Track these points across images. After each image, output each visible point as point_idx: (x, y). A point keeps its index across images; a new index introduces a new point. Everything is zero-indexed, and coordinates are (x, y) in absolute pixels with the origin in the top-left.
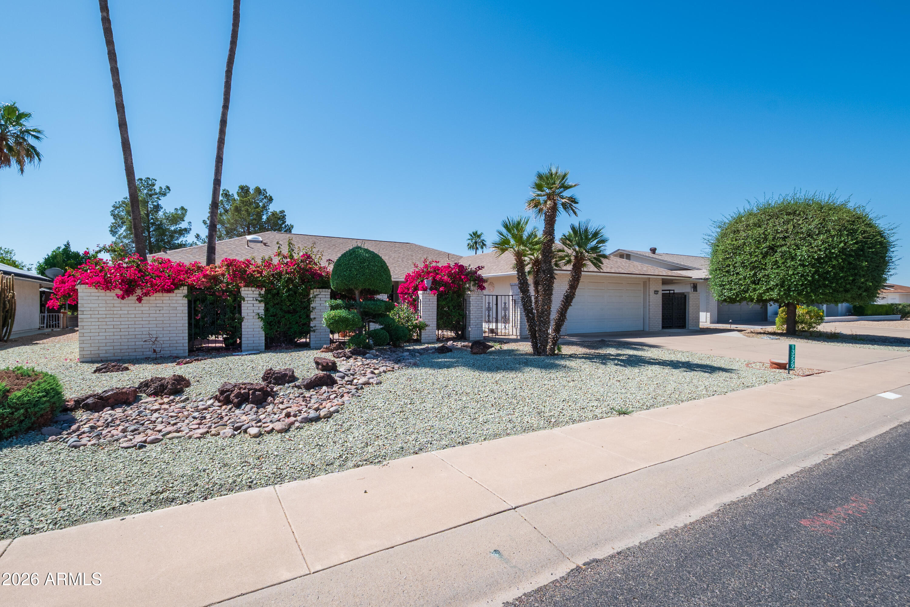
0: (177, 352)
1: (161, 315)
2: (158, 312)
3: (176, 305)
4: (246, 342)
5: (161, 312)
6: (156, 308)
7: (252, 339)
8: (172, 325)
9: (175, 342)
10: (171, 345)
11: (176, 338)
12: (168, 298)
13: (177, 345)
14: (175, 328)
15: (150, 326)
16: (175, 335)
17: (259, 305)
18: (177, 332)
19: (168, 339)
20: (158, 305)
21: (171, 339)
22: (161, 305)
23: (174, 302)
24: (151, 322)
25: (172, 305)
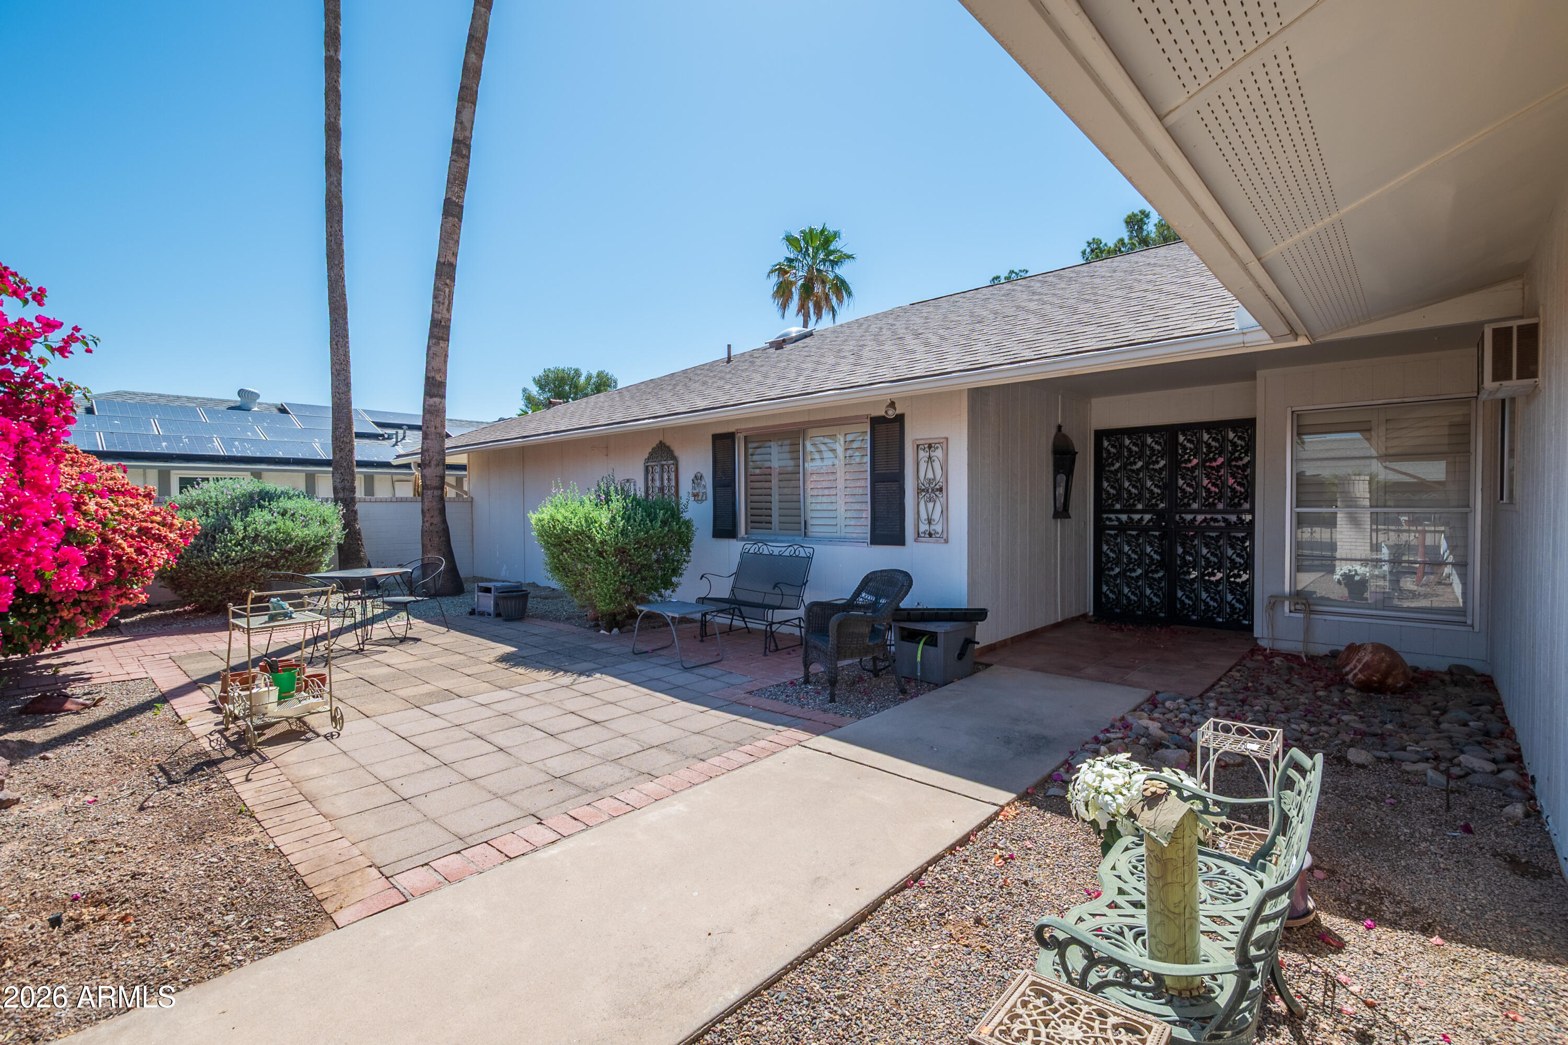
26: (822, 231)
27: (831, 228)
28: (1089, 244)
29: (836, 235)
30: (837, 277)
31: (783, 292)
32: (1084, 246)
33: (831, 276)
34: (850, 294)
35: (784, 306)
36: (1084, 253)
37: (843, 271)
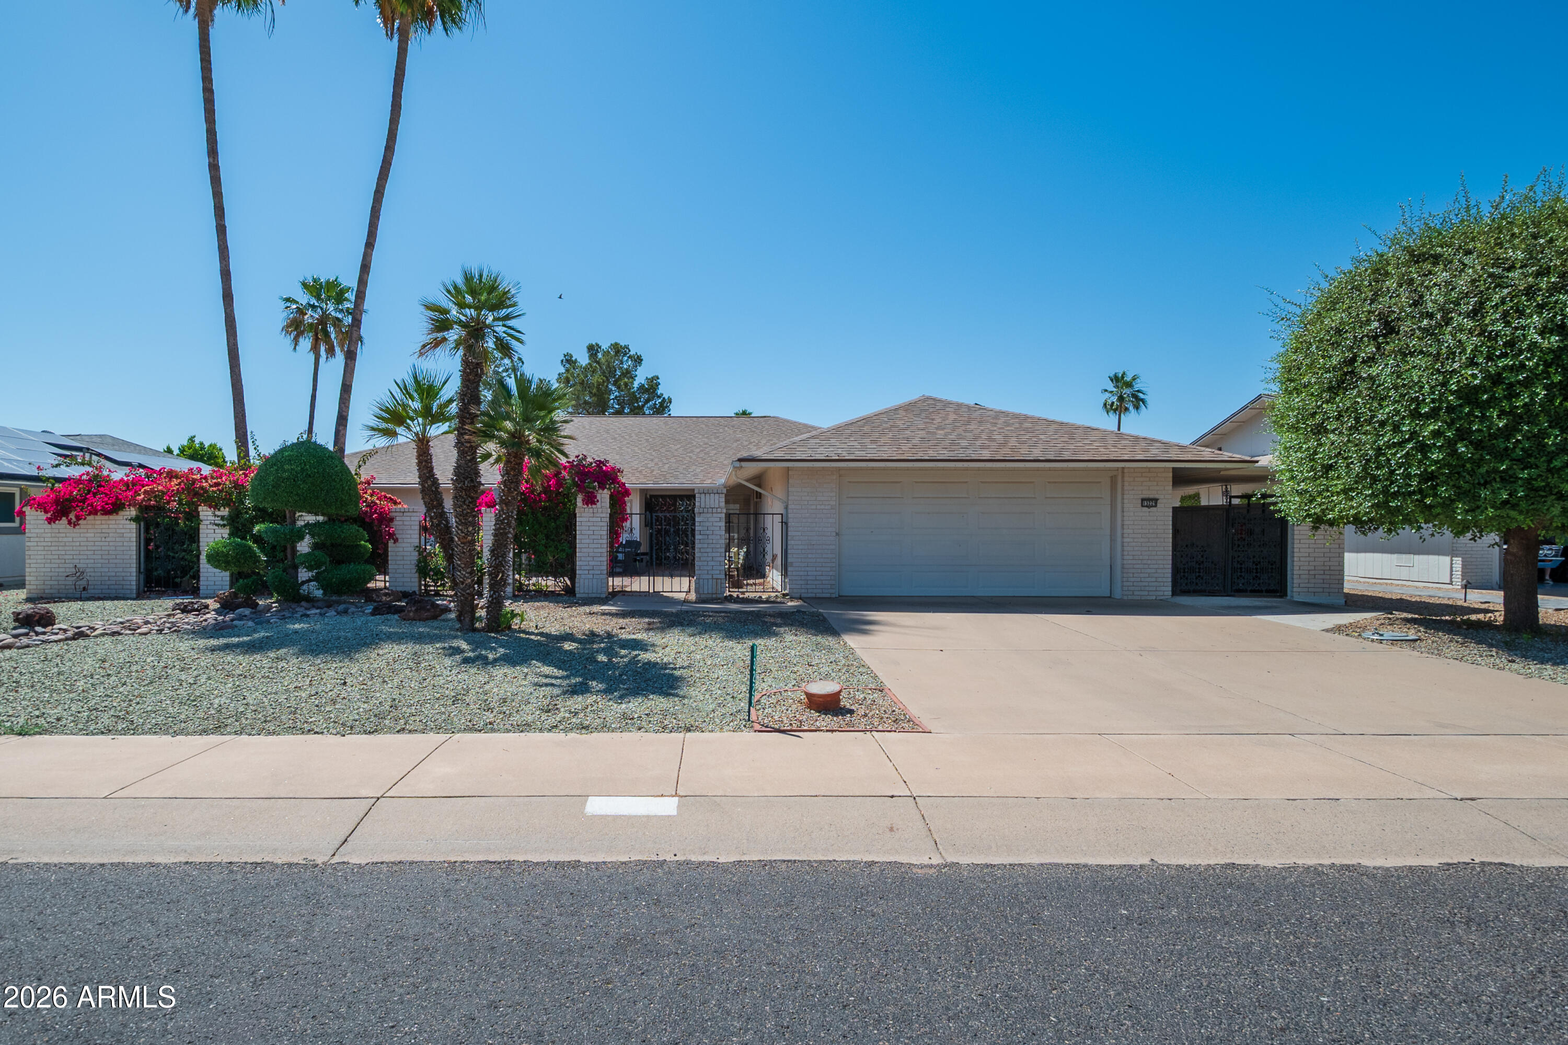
0: (123, 591)
1: (107, 544)
2: (103, 539)
3: (123, 531)
4: (205, 583)
5: (108, 539)
6: (102, 535)
7: (213, 579)
8: (118, 557)
9: (121, 578)
10: (118, 583)
11: (123, 574)
12: (113, 522)
13: (124, 583)
14: (121, 561)
15: (95, 557)
16: (121, 570)
17: (222, 531)
18: (124, 565)
19: (113, 574)
20: (103, 531)
21: (118, 574)
22: (107, 531)
23: (121, 526)
24: (96, 552)
25: (118, 531)
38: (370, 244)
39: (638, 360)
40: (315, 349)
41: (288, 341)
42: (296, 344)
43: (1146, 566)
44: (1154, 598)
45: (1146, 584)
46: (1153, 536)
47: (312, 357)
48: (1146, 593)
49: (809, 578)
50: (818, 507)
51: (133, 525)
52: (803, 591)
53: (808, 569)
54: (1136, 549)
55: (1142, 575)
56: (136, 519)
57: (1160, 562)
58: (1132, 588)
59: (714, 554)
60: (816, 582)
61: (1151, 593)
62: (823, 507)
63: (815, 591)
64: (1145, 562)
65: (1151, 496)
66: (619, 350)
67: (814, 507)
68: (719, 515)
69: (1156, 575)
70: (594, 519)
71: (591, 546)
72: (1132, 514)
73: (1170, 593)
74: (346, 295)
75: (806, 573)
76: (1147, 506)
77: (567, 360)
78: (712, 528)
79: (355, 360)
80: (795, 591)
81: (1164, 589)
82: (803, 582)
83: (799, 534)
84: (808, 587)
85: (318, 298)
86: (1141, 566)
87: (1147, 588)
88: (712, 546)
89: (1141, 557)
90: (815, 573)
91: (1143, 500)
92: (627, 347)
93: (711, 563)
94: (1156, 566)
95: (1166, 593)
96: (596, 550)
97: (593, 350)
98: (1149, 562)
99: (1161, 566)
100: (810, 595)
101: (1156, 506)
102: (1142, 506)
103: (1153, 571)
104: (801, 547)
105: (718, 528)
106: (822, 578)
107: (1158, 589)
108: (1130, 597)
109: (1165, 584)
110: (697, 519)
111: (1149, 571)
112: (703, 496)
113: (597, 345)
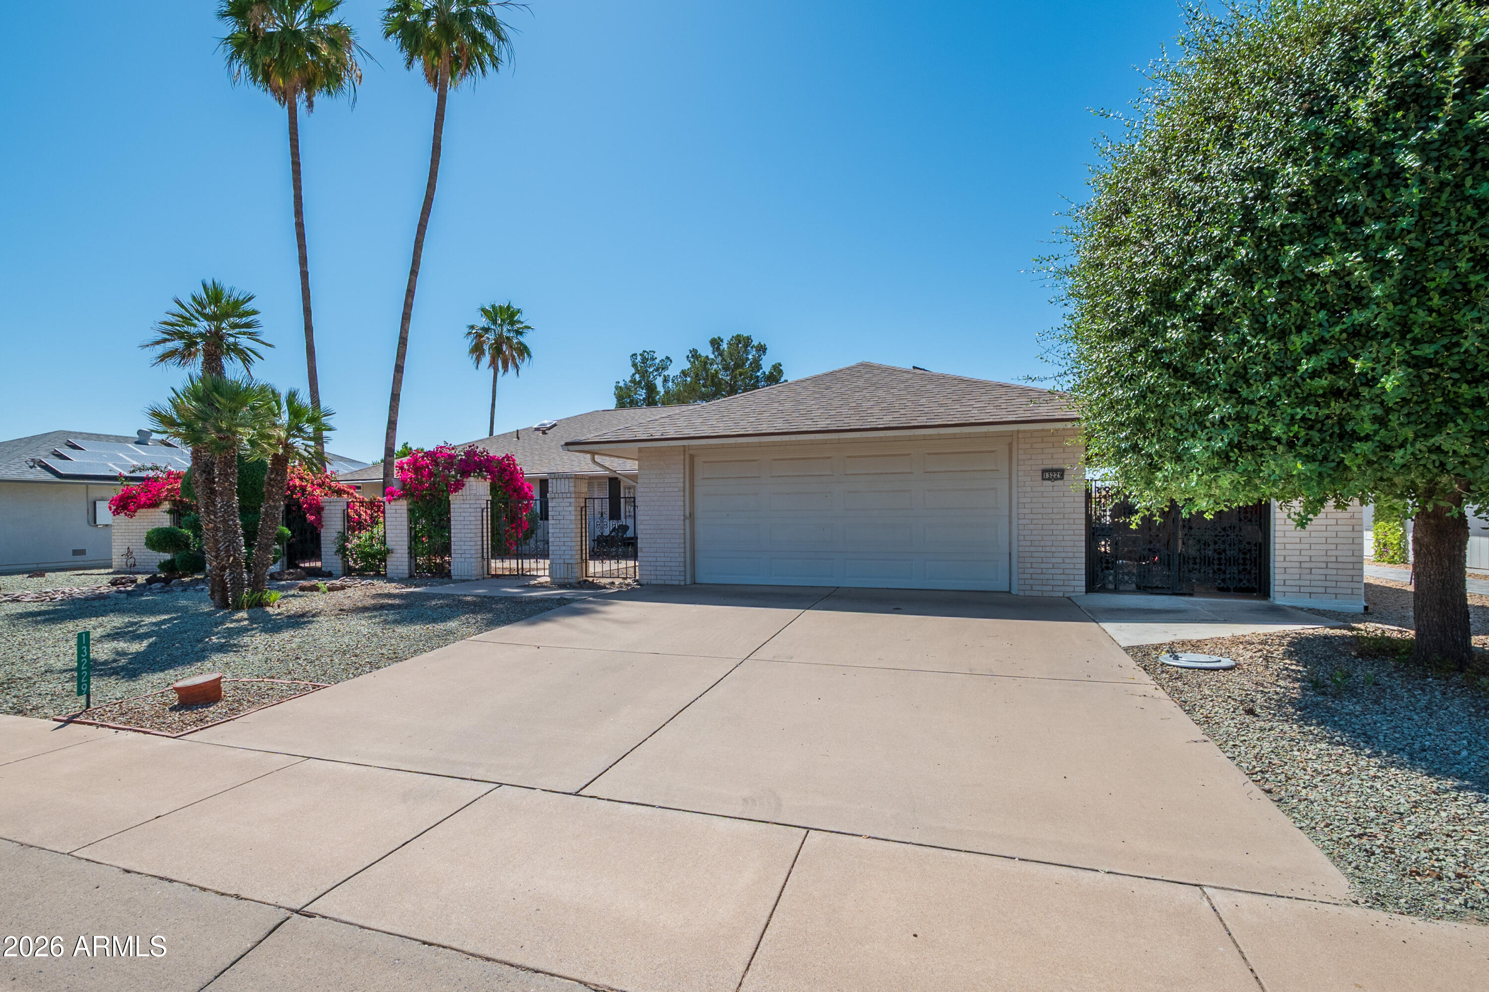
26: (509, 307)
27: (515, 306)
28: (691, 352)
29: (519, 311)
30: (520, 343)
31: (477, 350)
32: (688, 353)
33: (515, 341)
34: (529, 355)
35: (478, 360)
36: (688, 357)
37: (526, 339)
38: (414, 272)
39: (762, 349)
40: (493, 363)
41: (470, 361)
42: (478, 363)
43: (1050, 555)
44: (1061, 595)
45: (1050, 577)
46: (1058, 516)
47: (492, 371)
48: (1050, 588)
49: (658, 564)
50: (666, 489)
51: (168, 516)
52: (652, 577)
53: (657, 555)
54: (1035, 532)
55: (1043, 566)
56: (170, 512)
57: (1069, 549)
58: (1031, 582)
59: (565, 539)
60: (664, 569)
61: (1056, 589)
62: (670, 489)
63: (665, 577)
64: (1048, 549)
65: (1055, 467)
66: (741, 342)
67: (662, 489)
68: (569, 500)
69: (1063, 566)
70: (465, 506)
71: (462, 531)
72: (1029, 489)
73: (1084, 589)
74: (516, 318)
75: (654, 559)
76: (1049, 479)
77: (693, 356)
78: (563, 513)
79: (402, 372)
80: (645, 577)
81: (1075, 583)
82: (652, 568)
83: (648, 518)
84: (658, 573)
85: (494, 322)
86: (1043, 555)
87: (1051, 582)
88: (563, 531)
89: (1042, 543)
90: (664, 559)
91: (1044, 471)
92: (749, 338)
93: (563, 548)
94: (1064, 555)
95: (1077, 589)
96: (467, 535)
97: (715, 343)
98: (1053, 549)
99: (1071, 555)
100: (659, 582)
101: (1062, 478)
102: (1043, 479)
103: (1060, 560)
104: (649, 532)
105: (568, 513)
106: (671, 564)
107: (1066, 583)
108: (1027, 593)
109: (1077, 577)
110: (550, 504)
111: (1054, 560)
112: (554, 481)
113: (719, 338)
